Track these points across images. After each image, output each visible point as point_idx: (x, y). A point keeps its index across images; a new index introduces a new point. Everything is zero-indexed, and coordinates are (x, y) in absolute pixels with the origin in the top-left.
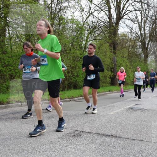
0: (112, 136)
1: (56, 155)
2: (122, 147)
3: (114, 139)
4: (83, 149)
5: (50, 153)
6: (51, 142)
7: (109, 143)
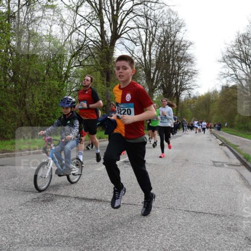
0: (95, 199)
1: (16, 228)
2: (106, 214)
3: (97, 204)
4: (54, 218)
5: (8, 226)
6: (10, 210)
7: (91, 209)
